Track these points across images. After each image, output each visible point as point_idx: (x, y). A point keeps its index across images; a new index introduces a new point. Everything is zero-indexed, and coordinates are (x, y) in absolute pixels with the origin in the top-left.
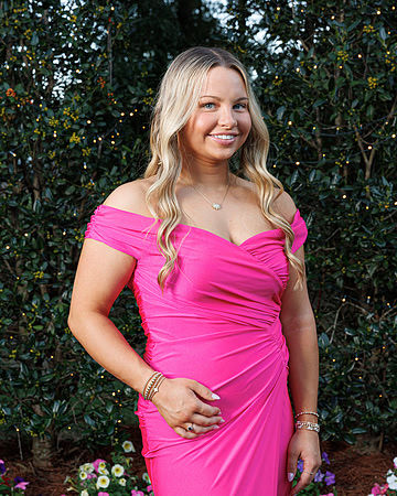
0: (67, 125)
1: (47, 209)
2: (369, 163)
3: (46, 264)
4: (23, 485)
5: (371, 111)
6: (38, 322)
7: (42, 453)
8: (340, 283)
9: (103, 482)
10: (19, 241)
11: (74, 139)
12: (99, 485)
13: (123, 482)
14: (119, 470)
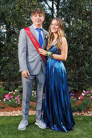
2: (81, 43)
5: (80, 34)
8: (75, 62)
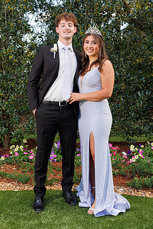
1: (4, 76)
3: (4, 92)
7: (6, 145)
9: (16, 150)
11: (10, 57)
13: (22, 150)
14: (22, 147)
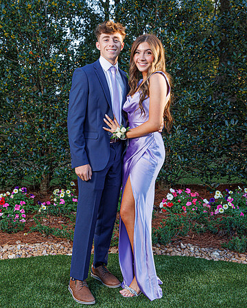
0: (51, 65)
1: (44, 96)
3: (44, 117)
4: (33, 197)
6: (40, 138)
7: (43, 189)
10: (34, 108)
11: (54, 70)
12: (61, 196)
13: (69, 196)
14: (68, 192)
